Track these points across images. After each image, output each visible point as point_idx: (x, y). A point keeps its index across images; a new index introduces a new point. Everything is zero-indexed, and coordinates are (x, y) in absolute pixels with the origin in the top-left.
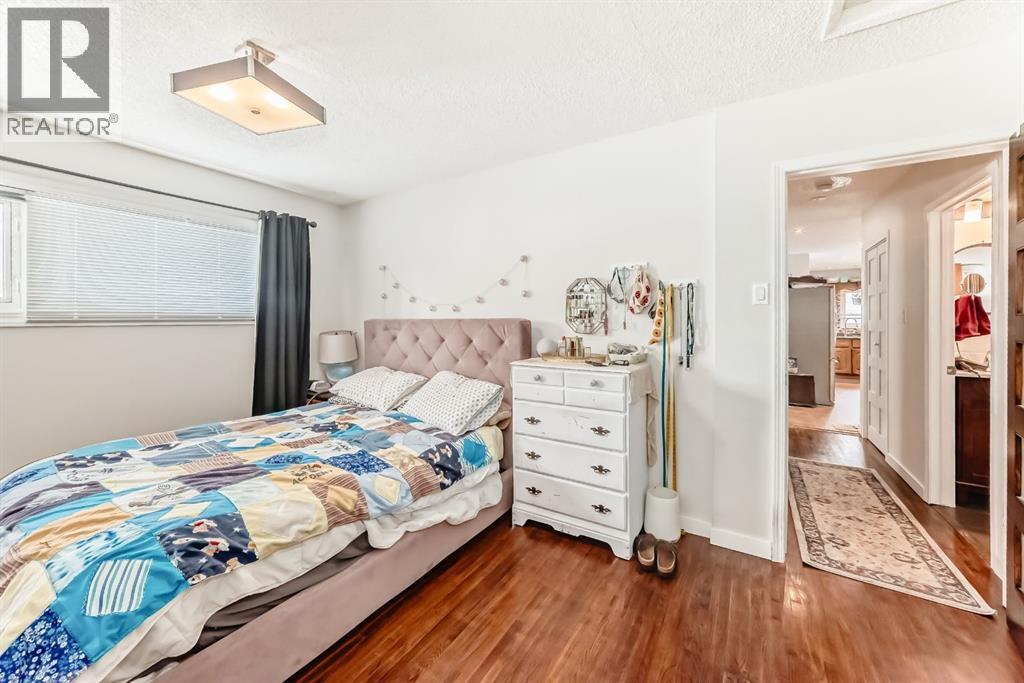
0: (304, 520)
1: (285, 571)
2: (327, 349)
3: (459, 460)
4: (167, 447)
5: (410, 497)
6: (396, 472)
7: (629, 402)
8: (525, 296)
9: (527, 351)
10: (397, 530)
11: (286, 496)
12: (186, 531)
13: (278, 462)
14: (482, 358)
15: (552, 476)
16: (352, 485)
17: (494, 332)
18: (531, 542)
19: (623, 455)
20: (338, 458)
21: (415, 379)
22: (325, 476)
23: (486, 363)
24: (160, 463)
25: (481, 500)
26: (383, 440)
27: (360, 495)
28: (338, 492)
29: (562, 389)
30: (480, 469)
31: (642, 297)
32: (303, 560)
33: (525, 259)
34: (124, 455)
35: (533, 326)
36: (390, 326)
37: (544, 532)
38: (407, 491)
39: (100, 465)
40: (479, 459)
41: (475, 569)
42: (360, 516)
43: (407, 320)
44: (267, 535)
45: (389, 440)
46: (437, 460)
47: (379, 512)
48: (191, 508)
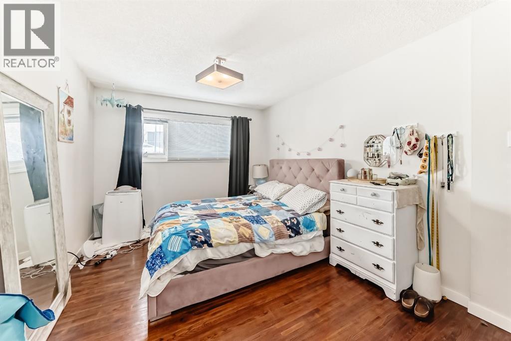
0: (229, 237)
1: (223, 254)
2: (256, 172)
3: (300, 226)
4: (197, 204)
5: (274, 238)
6: (270, 226)
7: (396, 207)
8: (341, 146)
9: (342, 175)
10: (268, 251)
11: (225, 227)
12: (193, 231)
13: (226, 214)
14: (319, 178)
15: (351, 243)
16: (249, 227)
17: (324, 165)
18: (337, 275)
19: (392, 238)
20: (248, 216)
21: (287, 187)
22: (240, 222)
23: (321, 181)
24: (194, 209)
25: (311, 247)
26: (268, 212)
27: (252, 232)
28: (243, 229)
29: (356, 196)
30: (311, 233)
31: (412, 145)
32: (229, 252)
33: (342, 127)
34: (186, 205)
35: (345, 162)
36: (279, 162)
37: (346, 272)
38: (273, 235)
39: (180, 207)
40: (311, 227)
41: (304, 279)
42: (251, 241)
43: (287, 160)
44: (216, 239)
45: (270, 212)
46: (289, 224)
47: (259, 241)
48: (196, 225)
